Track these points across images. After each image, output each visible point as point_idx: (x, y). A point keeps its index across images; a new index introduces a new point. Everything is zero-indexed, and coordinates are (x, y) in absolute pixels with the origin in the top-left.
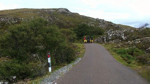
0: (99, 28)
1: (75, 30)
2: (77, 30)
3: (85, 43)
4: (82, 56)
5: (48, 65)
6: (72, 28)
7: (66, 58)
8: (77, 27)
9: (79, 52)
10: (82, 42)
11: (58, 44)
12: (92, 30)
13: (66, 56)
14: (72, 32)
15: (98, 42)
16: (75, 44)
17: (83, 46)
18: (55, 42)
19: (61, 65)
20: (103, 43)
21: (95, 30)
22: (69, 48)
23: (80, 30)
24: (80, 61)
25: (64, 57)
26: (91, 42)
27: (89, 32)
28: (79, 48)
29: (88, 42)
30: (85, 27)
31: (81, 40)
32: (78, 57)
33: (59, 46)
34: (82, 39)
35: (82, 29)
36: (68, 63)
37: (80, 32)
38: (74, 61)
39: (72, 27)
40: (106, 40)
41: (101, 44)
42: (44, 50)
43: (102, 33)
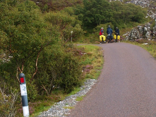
0: (133, 7)
1: (77, 13)
2: (81, 12)
3: (103, 42)
4: (97, 74)
5: (21, 102)
6: (71, 9)
7: (60, 80)
8: (82, 6)
9: (88, 66)
10: (94, 40)
11: (42, 49)
12: (117, 10)
13: (61, 76)
14: (73, 18)
15: (131, 39)
16: (79, 45)
17: (98, 50)
18: (34, 45)
19: (50, 99)
20: (142, 43)
21: (123, 11)
22: (67, 58)
23: (89, 11)
24: (92, 87)
25: (57, 78)
26: (116, 40)
27: (110, 16)
28: (90, 55)
29: (110, 40)
30: (100, 4)
31: (92, 36)
32: (88, 77)
33: (44, 55)
34: (94, 32)
35: (94, 9)
36: (65, 93)
37: (90, 16)
38: (80, 86)
39: (71, 6)
40: (152, 34)
41: (139, 45)
42: (8, 65)
43: (140, 19)
